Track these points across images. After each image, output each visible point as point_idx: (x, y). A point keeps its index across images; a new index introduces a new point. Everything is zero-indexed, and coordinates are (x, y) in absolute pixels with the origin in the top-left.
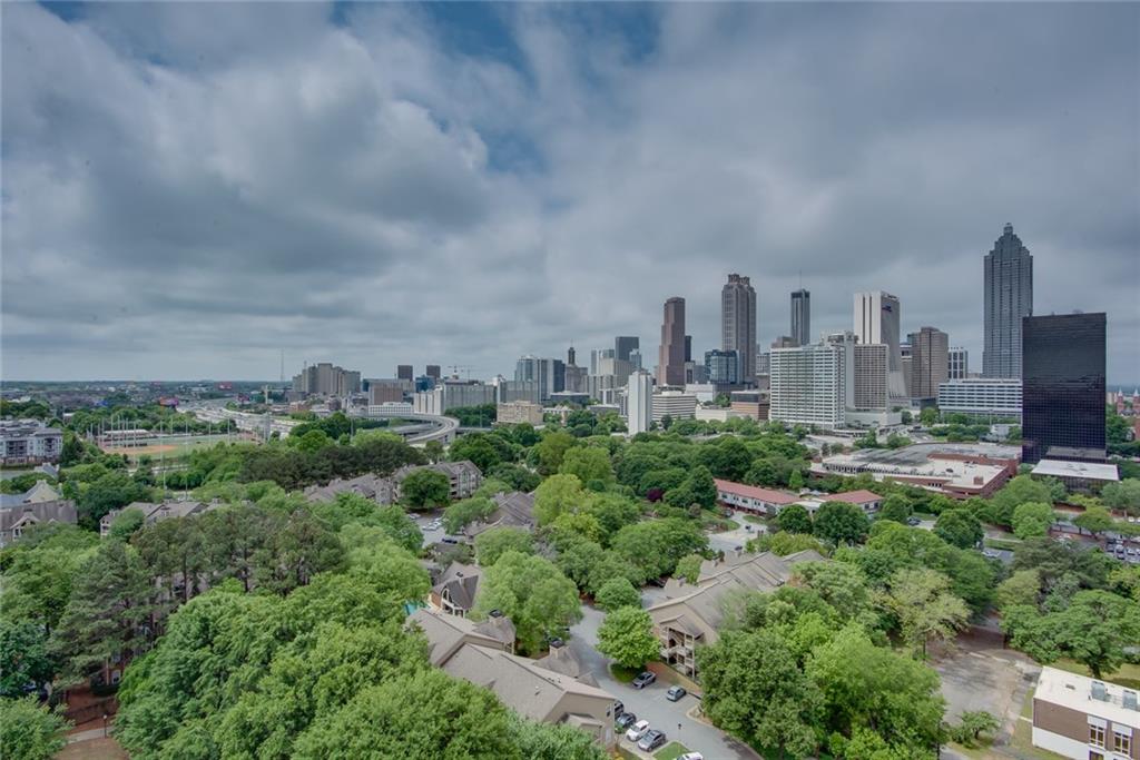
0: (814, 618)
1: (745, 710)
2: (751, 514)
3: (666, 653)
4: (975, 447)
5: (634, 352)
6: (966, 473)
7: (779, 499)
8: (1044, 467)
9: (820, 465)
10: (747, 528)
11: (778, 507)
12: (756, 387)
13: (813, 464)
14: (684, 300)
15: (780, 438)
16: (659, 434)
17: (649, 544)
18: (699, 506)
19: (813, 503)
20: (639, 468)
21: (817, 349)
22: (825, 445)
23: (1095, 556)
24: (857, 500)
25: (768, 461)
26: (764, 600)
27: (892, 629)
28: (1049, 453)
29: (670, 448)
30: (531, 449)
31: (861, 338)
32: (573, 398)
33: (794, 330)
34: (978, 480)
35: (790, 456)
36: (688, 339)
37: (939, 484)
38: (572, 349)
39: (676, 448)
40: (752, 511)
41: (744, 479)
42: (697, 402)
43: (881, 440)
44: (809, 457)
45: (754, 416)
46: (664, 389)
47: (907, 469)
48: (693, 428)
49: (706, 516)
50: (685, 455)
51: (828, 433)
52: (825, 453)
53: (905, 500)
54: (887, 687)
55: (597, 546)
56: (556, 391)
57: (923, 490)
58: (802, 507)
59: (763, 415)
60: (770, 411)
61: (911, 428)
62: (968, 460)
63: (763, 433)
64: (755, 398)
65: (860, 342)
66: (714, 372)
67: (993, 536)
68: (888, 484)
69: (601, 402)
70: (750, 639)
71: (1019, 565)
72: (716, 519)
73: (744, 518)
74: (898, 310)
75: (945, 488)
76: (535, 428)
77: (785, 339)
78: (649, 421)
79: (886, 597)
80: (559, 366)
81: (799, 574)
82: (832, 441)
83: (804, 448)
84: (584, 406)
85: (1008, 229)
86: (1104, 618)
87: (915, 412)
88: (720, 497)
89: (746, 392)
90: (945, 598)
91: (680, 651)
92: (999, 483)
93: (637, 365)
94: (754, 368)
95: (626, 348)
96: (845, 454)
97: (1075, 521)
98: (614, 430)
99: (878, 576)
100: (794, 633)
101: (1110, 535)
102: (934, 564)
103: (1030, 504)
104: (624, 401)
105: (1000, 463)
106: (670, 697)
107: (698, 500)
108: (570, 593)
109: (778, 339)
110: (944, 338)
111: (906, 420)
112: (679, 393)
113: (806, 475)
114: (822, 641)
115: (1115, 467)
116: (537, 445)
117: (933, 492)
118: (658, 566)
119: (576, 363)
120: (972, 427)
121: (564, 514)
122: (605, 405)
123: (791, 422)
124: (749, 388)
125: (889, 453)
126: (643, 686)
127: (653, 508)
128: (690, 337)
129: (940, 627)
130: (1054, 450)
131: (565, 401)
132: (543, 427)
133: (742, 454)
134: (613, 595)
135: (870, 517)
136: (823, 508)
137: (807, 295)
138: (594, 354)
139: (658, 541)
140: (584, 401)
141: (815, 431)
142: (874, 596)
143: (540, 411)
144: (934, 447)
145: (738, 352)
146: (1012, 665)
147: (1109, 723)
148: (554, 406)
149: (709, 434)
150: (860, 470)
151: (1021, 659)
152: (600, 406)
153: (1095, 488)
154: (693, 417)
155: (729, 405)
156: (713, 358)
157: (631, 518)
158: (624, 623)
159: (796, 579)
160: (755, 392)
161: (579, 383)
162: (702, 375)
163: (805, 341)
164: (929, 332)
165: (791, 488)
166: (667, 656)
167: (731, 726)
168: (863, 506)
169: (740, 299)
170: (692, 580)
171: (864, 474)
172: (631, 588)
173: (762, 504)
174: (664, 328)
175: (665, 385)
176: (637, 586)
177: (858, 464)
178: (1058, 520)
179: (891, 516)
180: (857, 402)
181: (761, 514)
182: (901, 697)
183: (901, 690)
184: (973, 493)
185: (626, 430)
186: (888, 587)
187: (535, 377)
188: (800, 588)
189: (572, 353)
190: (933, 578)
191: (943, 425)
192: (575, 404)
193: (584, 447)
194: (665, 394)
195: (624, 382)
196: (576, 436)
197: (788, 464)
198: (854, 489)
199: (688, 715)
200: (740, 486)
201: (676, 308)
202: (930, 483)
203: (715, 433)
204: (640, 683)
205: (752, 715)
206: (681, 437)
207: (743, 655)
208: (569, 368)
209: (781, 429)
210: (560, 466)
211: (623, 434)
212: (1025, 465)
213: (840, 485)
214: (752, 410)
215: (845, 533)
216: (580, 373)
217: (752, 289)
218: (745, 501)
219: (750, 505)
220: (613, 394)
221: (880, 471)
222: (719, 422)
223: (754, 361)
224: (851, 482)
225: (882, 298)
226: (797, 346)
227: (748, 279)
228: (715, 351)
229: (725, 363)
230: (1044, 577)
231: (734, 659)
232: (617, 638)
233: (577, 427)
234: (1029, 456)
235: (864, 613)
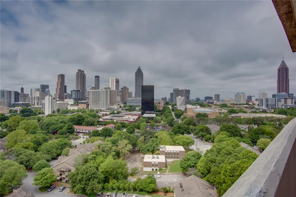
0: (101, 157)
1: (83, 186)
2: (84, 134)
3: (58, 178)
4: (133, 112)
5: (47, 90)
6: (131, 117)
7: (91, 129)
8: (145, 115)
9: (102, 119)
10: (83, 137)
11: (91, 131)
12: (86, 100)
13: (100, 119)
14: (64, 75)
15: (92, 113)
16: (56, 114)
17: (53, 147)
18: (69, 134)
19: (100, 128)
20: (48, 125)
21: (101, 90)
22: (103, 114)
23: (153, 131)
24: (110, 126)
25: (89, 119)
26: (88, 156)
27: (118, 155)
28: (146, 113)
29: (59, 118)
30: (4, 123)
31: (111, 88)
32: (23, 104)
33: (96, 85)
34: (134, 119)
35: (94, 117)
36: (65, 87)
37: (127, 121)
38: (22, 88)
39: (61, 118)
40: (85, 133)
41: (82, 125)
42: (68, 104)
43: (115, 112)
44: (99, 117)
45: (85, 108)
46: (58, 101)
47: (121, 118)
48: (67, 112)
49: (71, 136)
50: (65, 120)
51: (104, 111)
52: (103, 116)
53: (120, 125)
54: (117, 168)
55: (33, 152)
56: (15, 102)
57: (124, 122)
58: (97, 130)
59: (87, 107)
60: (89, 106)
61: (122, 109)
62: (132, 115)
63: (87, 112)
64: (85, 103)
65: (111, 89)
66: (73, 96)
67: (137, 130)
68: (117, 122)
69: (34, 105)
70: (84, 167)
71: (141, 136)
72: (75, 137)
73: (82, 135)
74: (119, 82)
75: (128, 121)
76: (6, 115)
77: (93, 88)
78: (52, 110)
79: (117, 148)
80: (17, 94)
81: (97, 147)
82: (105, 113)
83: (98, 115)
84: (27, 107)
85: (139, 67)
86: (154, 143)
87: (122, 105)
88: (75, 130)
89: (83, 101)
90: (128, 145)
91: (63, 176)
92: (138, 119)
93: (48, 94)
94: (85, 95)
95: (44, 88)
96: (108, 116)
97: (150, 125)
98: (39, 114)
99: (115, 143)
100: (96, 162)
101: (155, 127)
102: (126, 138)
103: (143, 123)
104: (43, 105)
105: (138, 115)
106: (60, 191)
107: (69, 132)
108: (22, 169)
109: (92, 87)
110: (128, 89)
111: (120, 107)
112: (63, 102)
113: (98, 122)
114: (102, 162)
115: (155, 114)
116: (6, 121)
117: (126, 123)
118: (56, 153)
119: (24, 92)
120: (133, 108)
121: (19, 143)
122: (36, 106)
123: (95, 109)
124: (84, 100)
125: (117, 115)
126: (51, 191)
127: (54, 136)
128: (66, 86)
129: (127, 152)
130: (146, 112)
131: (19, 105)
132: (10, 114)
133: (82, 118)
134: (39, 166)
135: (113, 130)
136: (103, 129)
137: (99, 77)
138: (31, 90)
139: (56, 146)
140: (27, 105)
141: (101, 111)
142: (114, 148)
143: (8, 109)
144: (126, 113)
145: (81, 91)
146: (140, 156)
147: (155, 162)
148: (14, 107)
149: (72, 113)
150: (111, 119)
151: (141, 154)
152: (34, 106)
153: (152, 118)
154: (67, 109)
155: (78, 105)
156: (73, 92)
157: (46, 140)
158: (44, 173)
159: (96, 148)
160: (85, 101)
161: (26, 99)
162: (70, 97)
163: (98, 88)
164: (125, 87)
165: (95, 126)
166: (59, 179)
167: (79, 192)
168: (111, 128)
169: (81, 76)
170: (67, 155)
171: (112, 120)
172: (46, 162)
173: (87, 131)
174: (57, 83)
175: (58, 100)
176: (48, 161)
177: (111, 118)
178: (147, 125)
179: (118, 129)
180: (110, 104)
181: (87, 133)
182: (120, 170)
183: (120, 168)
184: (133, 122)
185: (44, 114)
186: (117, 145)
187: (6, 97)
188: (97, 150)
189: (22, 89)
190: (126, 141)
191: (128, 108)
192: (24, 106)
193: (27, 120)
194: (58, 102)
195: (44, 99)
196: (24, 117)
197: (94, 119)
198: (110, 124)
199: (66, 194)
200: (81, 126)
201: (62, 77)
202: (125, 121)
203: (74, 113)
204: (50, 190)
205: (85, 187)
206: (63, 115)
207: (82, 172)
208: (21, 94)
209: (93, 111)
210: (17, 127)
211: (43, 115)
212: (142, 115)
213: (106, 123)
214: (84, 106)
215: (108, 135)
216: (26, 96)
217: (84, 74)
218: (83, 131)
219: (84, 131)
220: (39, 102)
221: (115, 119)
222: (75, 110)
223: (85, 93)
224: (109, 122)
225: (116, 79)
226: (96, 90)
227: (84, 71)
228: (74, 90)
229: (77, 93)
230: (145, 137)
231: (80, 173)
232: (41, 179)
233: (24, 114)
234: (143, 114)
235: (112, 153)
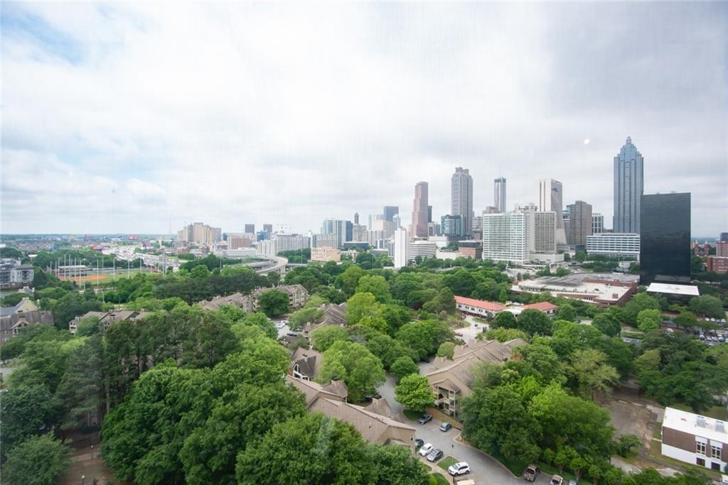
0: (531, 379)
1: (493, 436)
2: (476, 317)
3: (437, 402)
4: (610, 275)
5: (395, 216)
6: (607, 291)
7: (494, 308)
8: (654, 287)
9: (518, 287)
10: (476, 326)
11: (494, 313)
12: (472, 238)
13: (513, 286)
14: (427, 184)
15: (491, 270)
16: (415, 268)
17: (420, 336)
18: (445, 312)
19: (516, 310)
20: (406, 289)
21: (512, 214)
22: (519, 274)
23: (691, 341)
24: (543, 307)
25: (486, 284)
26: (498, 368)
27: (573, 384)
28: (656, 279)
29: (424, 276)
30: (337, 277)
31: (539, 207)
32: (358, 245)
33: (496, 203)
34: (615, 296)
35: (499, 281)
36: (430, 209)
37: (591, 298)
38: (357, 214)
39: (428, 276)
40: (478, 315)
41: (472, 296)
42: (437, 248)
43: (553, 271)
44: (510, 281)
45: (473, 257)
46: (415, 239)
47: (571, 289)
48: (435, 264)
49: (450, 318)
50: (433, 281)
51: (519, 267)
52: (519, 279)
53: (572, 308)
54: (580, 420)
55: (388, 337)
56: (347, 240)
57: (582, 302)
58: (510, 313)
59: (479, 256)
60: (483, 253)
61: (570, 264)
62: (607, 283)
63: (480, 267)
64: (473, 245)
65: (538, 210)
66: (447, 229)
67: (627, 330)
68: (560, 298)
69: (376, 247)
71: (647, 347)
72: (456, 320)
73: (473, 319)
74: (561, 191)
75: (594, 301)
76: (337, 264)
77: (491, 208)
78: (407, 260)
79: (568, 367)
80: (349, 224)
82: (523, 272)
83: (506, 276)
84: (366, 250)
85: (629, 141)
86: (703, 378)
87: (572, 254)
88: (457, 307)
89: (467, 241)
90: (605, 367)
91: (446, 401)
92: (628, 297)
93: (398, 225)
94: (471, 226)
95: (390, 213)
96: (532, 280)
97: (674, 321)
98: (385, 265)
99: (563, 354)
100: (519, 389)
101: (696, 328)
102: (596, 347)
103: (647, 310)
104: (392, 247)
105: (627, 285)
106: (443, 429)
107: (445, 308)
108: (378, 366)
109: (487, 208)
110: (589, 207)
111: (567, 259)
112: (425, 242)
113: (510, 292)
114: (536, 394)
115: (696, 287)
116: (341, 274)
117: (588, 303)
118: (426, 349)
119: (359, 223)
120: (607, 263)
121: (365, 317)
122: (379, 249)
123: (496, 260)
124: (469, 239)
125: (559, 279)
127: (418, 314)
128: (431, 207)
129: (603, 385)
130: (659, 277)
131: (353, 247)
132: (341, 263)
133: (470, 280)
134: (402, 367)
135: (551, 319)
136: (524, 313)
137: (504, 181)
138: (370, 218)
139: (425, 334)
140: (365, 247)
141: (512, 265)
142: (563, 366)
143: (339, 253)
144: (586, 275)
145: (461, 216)
146: (644, 407)
147: (709, 440)
148: (347, 250)
149: (446, 267)
150: (542, 290)
151: (651, 404)
152: (376, 250)
153: (684, 299)
154: (434, 256)
155: (457, 249)
156: (446, 220)
157: (406, 319)
158: (413, 384)
159: (516, 356)
160: (473, 241)
161: (362, 235)
162: (437, 231)
163: (504, 209)
164: (580, 204)
165: (500, 301)
166: (438, 405)
168: (546, 312)
169: (463, 183)
170: (450, 358)
171: (546, 292)
172: (412, 362)
173: (484, 311)
174: (415, 201)
175: (416, 237)
176: (416, 361)
177: (541, 286)
178: (664, 319)
179: (564, 318)
180: (536, 248)
181: (483, 317)
182: (588, 426)
183: (587, 422)
184: (612, 303)
185: (393, 265)
186: (569, 361)
187: (334, 232)
188: (519, 361)
189: (357, 217)
190: (595, 355)
191: (590, 262)
192: (360, 249)
193: (371, 276)
194: (417, 242)
195: (392, 235)
196: (364, 269)
197: (498, 286)
198: (539, 302)
199: (455, 440)
200: (470, 299)
201: (423, 188)
202: (586, 297)
203: (449, 267)
205: (498, 439)
206: (430, 269)
208: (355, 226)
209: (490, 264)
210: (357, 288)
211: (391, 268)
212: (642, 286)
213: (531, 299)
214: (472, 253)
215: (538, 328)
216: (362, 230)
217: (470, 177)
218: (473, 309)
219: (476, 311)
220: (384, 242)
221: (554, 290)
222: (451, 260)
223: (471, 222)
224: (537, 297)
225: (552, 183)
226: (499, 213)
227: (468, 171)
228: (447, 215)
229: (453, 223)
230: (662, 354)
231: (486, 405)
232: (408, 393)
233: (363, 263)
234: (645, 281)
235: (559, 376)
